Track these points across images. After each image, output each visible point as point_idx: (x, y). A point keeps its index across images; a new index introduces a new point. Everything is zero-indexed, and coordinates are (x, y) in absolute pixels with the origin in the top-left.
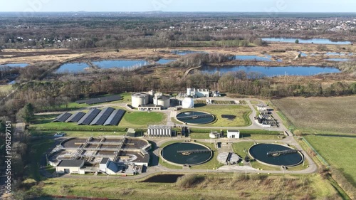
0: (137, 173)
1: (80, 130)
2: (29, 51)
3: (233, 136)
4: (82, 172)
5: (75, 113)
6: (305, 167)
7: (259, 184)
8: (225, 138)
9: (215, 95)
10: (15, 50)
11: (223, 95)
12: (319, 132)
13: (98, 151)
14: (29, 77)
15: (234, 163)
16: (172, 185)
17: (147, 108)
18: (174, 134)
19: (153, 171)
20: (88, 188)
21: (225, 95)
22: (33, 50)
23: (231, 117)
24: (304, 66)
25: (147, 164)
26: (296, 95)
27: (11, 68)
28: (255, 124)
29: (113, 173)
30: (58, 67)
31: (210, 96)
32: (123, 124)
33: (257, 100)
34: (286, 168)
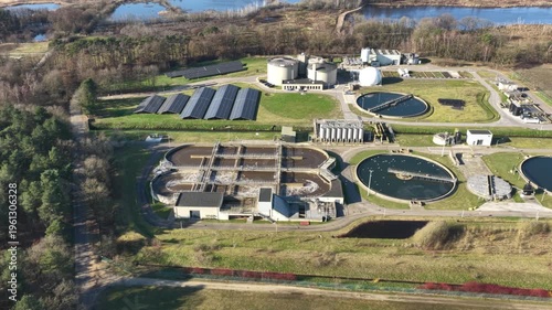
0: (329, 219)
1: (189, 129)
3: (480, 142)
4: (224, 216)
5: (170, 95)
8: (463, 146)
9: (411, 61)
11: (425, 61)
13: (240, 173)
14: (68, 28)
15: (505, 197)
16: (405, 243)
17: (299, 86)
18: (368, 137)
19: (355, 215)
20: (248, 251)
21: (429, 61)
23: (458, 104)
24: (543, 6)
25: (341, 200)
27: (33, 12)
28: (506, 116)
29: (282, 218)
31: (402, 63)
32: (265, 117)
33: (489, 70)
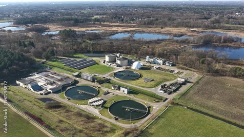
3: (124, 91)
8: (118, 91)
9: (167, 64)
15: (93, 105)
17: (110, 64)
18: (93, 81)
25: (51, 91)
29: (33, 91)
31: (163, 64)
33: (195, 73)
34: (117, 119)
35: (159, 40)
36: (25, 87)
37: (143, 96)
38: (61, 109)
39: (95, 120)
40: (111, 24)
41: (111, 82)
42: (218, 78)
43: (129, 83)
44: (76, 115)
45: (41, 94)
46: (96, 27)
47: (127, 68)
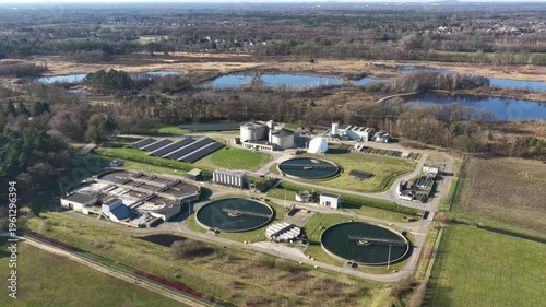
2: (201, 55)
3: (329, 203)
4: (86, 211)
6: (387, 272)
7: (281, 278)
8: (315, 205)
9: (378, 139)
10: (185, 54)
11: (391, 141)
12: (491, 223)
17: (255, 145)
19: (165, 228)
20: (70, 230)
21: (397, 141)
22: (207, 55)
23: (365, 176)
25: (164, 217)
26: (526, 156)
28: (391, 191)
29: (116, 220)
30: (214, 79)
32: (202, 161)
33: (446, 155)
34: (355, 266)
35: (324, 88)
36: (90, 213)
37: (375, 211)
38: (215, 255)
39: (309, 273)
40: (191, 55)
41: (284, 185)
42: (495, 161)
43: (325, 185)
44: (259, 266)
45: (143, 226)
46: (162, 63)
47: (298, 153)
